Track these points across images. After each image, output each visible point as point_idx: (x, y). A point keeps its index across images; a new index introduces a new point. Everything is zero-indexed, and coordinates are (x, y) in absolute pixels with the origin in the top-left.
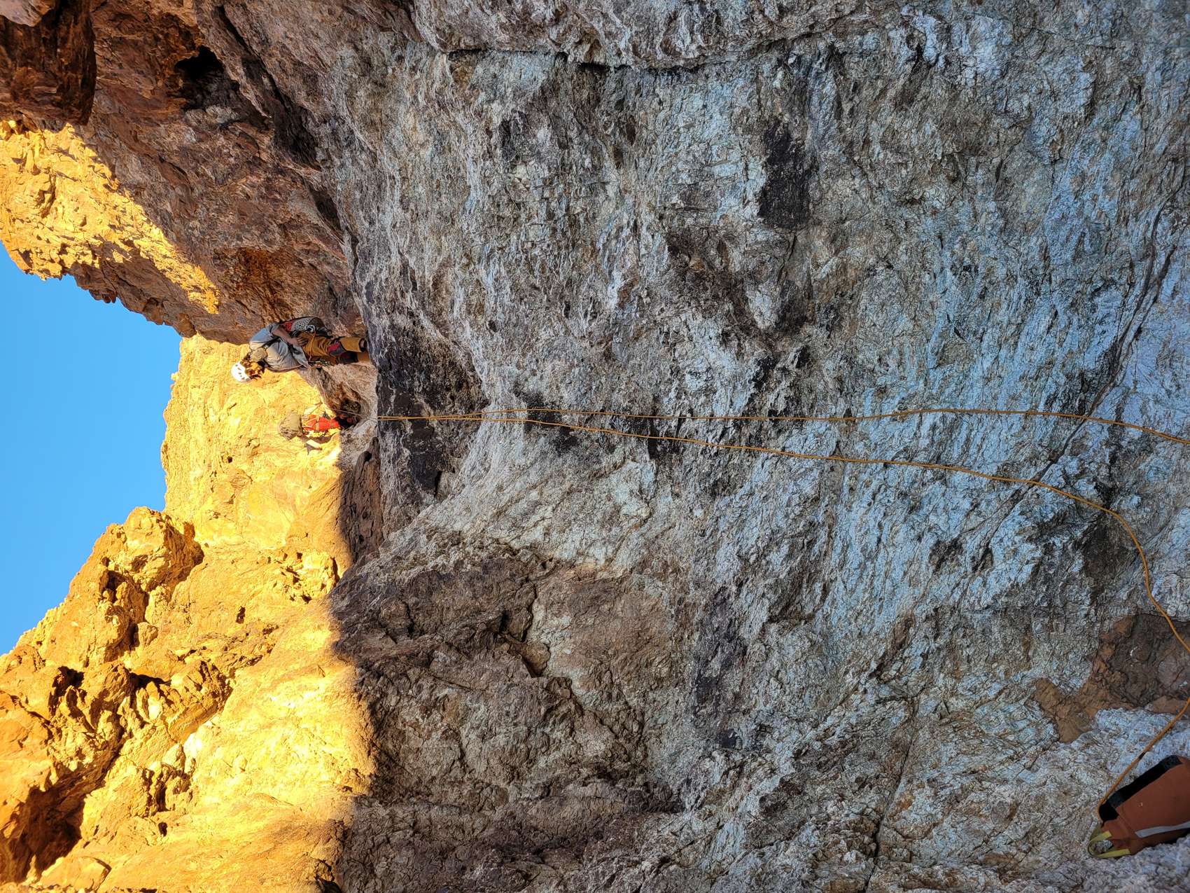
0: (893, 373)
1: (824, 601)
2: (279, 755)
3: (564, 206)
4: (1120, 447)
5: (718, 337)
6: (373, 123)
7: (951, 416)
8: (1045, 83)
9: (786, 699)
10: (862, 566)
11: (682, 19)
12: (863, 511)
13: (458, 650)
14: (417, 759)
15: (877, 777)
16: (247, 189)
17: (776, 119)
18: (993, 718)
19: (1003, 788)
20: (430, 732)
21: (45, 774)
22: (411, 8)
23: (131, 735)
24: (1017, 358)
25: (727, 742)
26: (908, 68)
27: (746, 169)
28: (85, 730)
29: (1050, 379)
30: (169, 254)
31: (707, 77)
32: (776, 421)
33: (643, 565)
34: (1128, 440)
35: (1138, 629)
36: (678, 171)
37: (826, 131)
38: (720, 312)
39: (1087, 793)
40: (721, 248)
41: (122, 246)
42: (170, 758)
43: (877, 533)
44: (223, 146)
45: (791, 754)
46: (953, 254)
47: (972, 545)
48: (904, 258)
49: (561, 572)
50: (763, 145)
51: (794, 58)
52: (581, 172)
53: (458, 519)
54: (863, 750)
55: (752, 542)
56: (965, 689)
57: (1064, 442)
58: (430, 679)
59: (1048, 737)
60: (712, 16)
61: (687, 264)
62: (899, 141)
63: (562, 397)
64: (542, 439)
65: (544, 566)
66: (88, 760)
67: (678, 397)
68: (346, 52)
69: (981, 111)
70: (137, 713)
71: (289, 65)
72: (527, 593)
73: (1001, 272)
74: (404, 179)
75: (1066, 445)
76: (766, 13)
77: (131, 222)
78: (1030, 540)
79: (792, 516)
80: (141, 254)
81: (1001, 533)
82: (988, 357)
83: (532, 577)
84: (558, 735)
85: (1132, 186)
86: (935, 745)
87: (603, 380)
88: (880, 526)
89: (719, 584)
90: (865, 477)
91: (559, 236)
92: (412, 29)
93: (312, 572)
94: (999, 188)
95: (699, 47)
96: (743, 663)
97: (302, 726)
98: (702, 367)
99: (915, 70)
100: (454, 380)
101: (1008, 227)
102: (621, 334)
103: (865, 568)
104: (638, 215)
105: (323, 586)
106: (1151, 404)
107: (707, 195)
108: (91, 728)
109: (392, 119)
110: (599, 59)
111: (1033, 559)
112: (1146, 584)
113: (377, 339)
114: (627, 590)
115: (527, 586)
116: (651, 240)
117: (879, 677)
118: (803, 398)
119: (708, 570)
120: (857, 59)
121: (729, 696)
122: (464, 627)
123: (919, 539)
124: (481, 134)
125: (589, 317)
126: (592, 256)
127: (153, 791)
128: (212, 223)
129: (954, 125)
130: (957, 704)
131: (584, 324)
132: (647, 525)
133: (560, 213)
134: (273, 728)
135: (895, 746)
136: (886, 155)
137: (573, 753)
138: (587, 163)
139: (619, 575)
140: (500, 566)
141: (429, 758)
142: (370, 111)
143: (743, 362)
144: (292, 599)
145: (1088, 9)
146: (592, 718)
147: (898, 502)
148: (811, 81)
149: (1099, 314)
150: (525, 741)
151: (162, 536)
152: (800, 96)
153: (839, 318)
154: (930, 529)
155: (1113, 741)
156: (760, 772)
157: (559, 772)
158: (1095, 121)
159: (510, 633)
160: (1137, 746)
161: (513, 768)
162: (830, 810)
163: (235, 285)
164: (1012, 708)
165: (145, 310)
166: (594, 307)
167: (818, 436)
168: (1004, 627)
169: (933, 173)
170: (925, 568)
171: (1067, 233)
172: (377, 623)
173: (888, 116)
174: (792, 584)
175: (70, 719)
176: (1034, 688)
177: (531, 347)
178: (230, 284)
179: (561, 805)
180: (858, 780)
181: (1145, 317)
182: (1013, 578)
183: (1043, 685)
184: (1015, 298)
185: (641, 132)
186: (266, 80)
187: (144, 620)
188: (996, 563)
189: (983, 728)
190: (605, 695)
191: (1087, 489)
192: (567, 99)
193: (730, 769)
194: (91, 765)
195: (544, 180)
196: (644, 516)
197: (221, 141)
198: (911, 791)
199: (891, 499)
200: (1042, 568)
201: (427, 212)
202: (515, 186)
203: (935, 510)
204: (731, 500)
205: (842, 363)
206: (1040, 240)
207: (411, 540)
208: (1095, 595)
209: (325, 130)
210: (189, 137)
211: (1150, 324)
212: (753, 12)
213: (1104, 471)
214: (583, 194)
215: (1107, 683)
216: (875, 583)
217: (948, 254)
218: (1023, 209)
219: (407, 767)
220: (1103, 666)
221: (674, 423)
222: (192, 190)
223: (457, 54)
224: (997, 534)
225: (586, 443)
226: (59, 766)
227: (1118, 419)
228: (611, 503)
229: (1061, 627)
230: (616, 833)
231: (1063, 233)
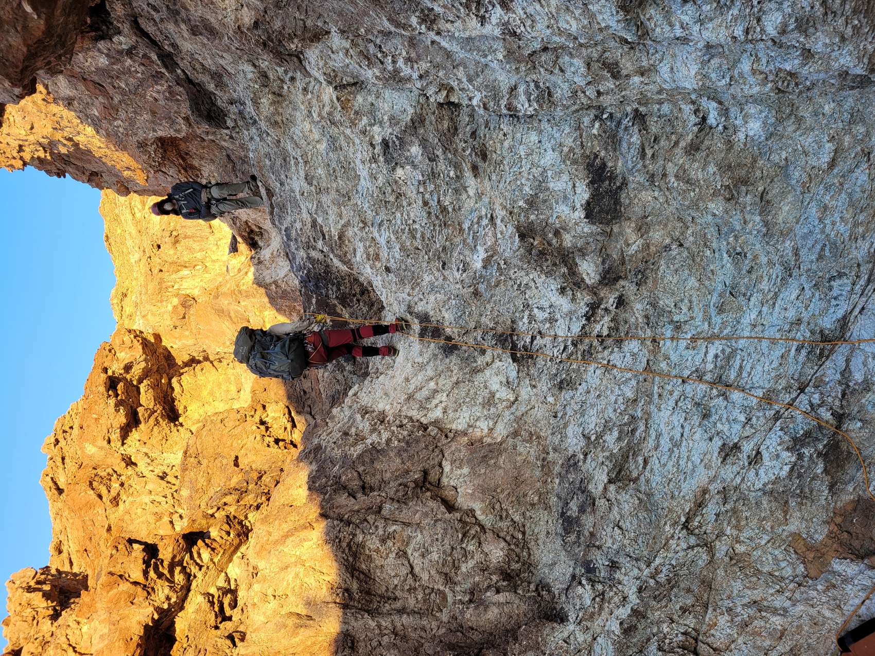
0: (685, 314)
1: (645, 468)
2: (296, 585)
3: (436, 199)
4: (848, 386)
5: (557, 290)
6: (276, 122)
7: (728, 350)
8: (799, 146)
9: (626, 542)
10: (671, 451)
11: (521, 89)
12: (669, 413)
13: (398, 501)
14: (382, 572)
15: (693, 606)
16: (154, 94)
17: (595, 154)
18: (764, 559)
19: (775, 619)
20: (387, 554)
21: (151, 616)
22: (302, 57)
23: (195, 577)
24: (775, 315)
25: (590, 569)
26: (696, 129)
27: (574, 186)
28: (167, 584)
29: (799, 334)
30: (102, 145)
31: (540, 121)
32: (602, 342)
33: (516, 434)
34: (854, 382)
35: (859, 507)
36: (522, 184)
37: (634, 167)
38: (558, 274)
39: (829, 624)
40: (557, 233)
41: (65, 142)
42: (221, 582)
43: (680, 429)
44: (131, 66)
45: (635, 590)
46: (728, 244)
47: (747, 448)
48: (691, 239)
49: (458, 439)
50: (586, 172)
51: (608, 114)
52: (448, 179)
53: (380, 401)
54: (682, 585)
55: (592, 426)
56: (745, 538)
57: (809, 377)
58: (383, 522)
59: (801, 573)
60: (545, 91)
61: (532, 244)
62: (689, 175)
63: (444, 317)
64: (432, 345)
65: (446, 436)
66: (173, 600)
67: (530, 323)
68: (248, 68)
69: (749, 156)
70: (195, 561)
71: (198, 66)
72: (438, 455)
73: (764, 260)
74: (306, 162)
75: (811, 380)
76: (587, 93)
77: (69, 125)
78: (788, 449)
79: (619, 411)
80: (81, 146)
81: (768, 442)
82: (754, 312)
83: (439, 444)
84: (471, 548)
85: (861, 218)
86: (729, 581)
87: (474, 308)
88: (682, 426)
89: (570, 453)
90: (669, 387)
91: (433, 218)
92: (303, 70)
93: (275, 419)
94: (762, 207)
95: (535, 110)
96: (594, 511)
97: (307, 565)
98: (546, 305)
99: (700, 131)
100: (358, 290)
101: (769, 232)
102: (485, 283)
103: (673, 451)
104: (493, 210)
105: (285, 429)
106: (870, 359)
107: (545, 201)
108: (171, 581)
109: (291, 121)
110: (454, 99)
111: (790, 462)
112: (866, 482)
113: (297, 263)
114: (506, 450)
115: (437, 451)
116: (505, 229)
117: (688, 529)
118: (621, 328)
119: (562, 441)
120: (656, 119)
121: (587, 534)
122: (400, 485)
123: (711, 439)
124: (366, 146)
125: (460, 272)
126: (459, 233)
127: (217, 609)
128: (132, 122)
129: (730, 167)
130: (740, 548)
131: (457, 275)
132: (515, 406)
133: (433, 203)
134: (289, 569)
135: (703, 582)
136: (679, 184)
137: (483, 560)
138: (452, 174)
139: (499, 440)
140: (417, 441)
141: (389, 572)
142: (273, 114)
143: (576, 303)
144: (268, 446)
145: (832, 105)
146: (491, 535)
147: (694, 409)
148: (621, 132)
149: (835, 292)
150: (451, 555)
151: (140, 347)
152: (612, 140)
153: (645, 278)
154: (718, 434)
155: (845, 586)
156: (616, 599)
157: (477, 579)
158: (835, 171)
159: (430, 483)
160: (860, 594)
161: (446, 574)
162: (666, 630)
163: (157, 164)
164: (776, 552)
165: (89, 181)
166: (464, 266)
167: (633, 355)
168: (770, 501)
169: (714, 195)
170: (716, 460)
171: (813, 242)
172: (341, 487)
173: (680, 158)
174: (622, 456)
175: (158, 580)
176: (790, 539)
177: (418, 284)
178: (154, 164)
179: (485, 610)
180: (681, 608)
181: (867, 301)
182: (776, 473)
183: (797, 537)
184: (774, 277)
185: (492, 155)
186: (179, 71)
187: (141, 405)
188: (764, 461)
189: (758, 566)
190: (498, 518)
191: (826, 415)
192: (431, 128)
193: (596, 596)
194: (175, 602)
195: (419, 182)
196: (512, 399)
197: (129, 62)
198: (716, 617)
199: (689, 407)
200: (796, 468)
201: (328, 188)
202: (396, 182)
203: (720, 419)
204: (574, 395)
205: (648, 307)
206: (793, 243)
207: (350, 418)
208: (831, 487)
209: (233, 109)
210: (103, 61)
211: (870, 306)
212: (577, 92)
213: (837, 403)
214: (449, 194)
215: (839, 539)
216: (680, 462)
217: (725, 243)
218: (780, 221)
219: (377, 579)
220: (836, 528)
221: (528, 340)
222: (112, 99)
223: (340, 87)
224: (764, 443)
225: (464, 348)
226: (158, 610)
227: (847, 366)
228: (488, 391)
229: (809, 504)
230: (527, 637)
231: (810, 243)
